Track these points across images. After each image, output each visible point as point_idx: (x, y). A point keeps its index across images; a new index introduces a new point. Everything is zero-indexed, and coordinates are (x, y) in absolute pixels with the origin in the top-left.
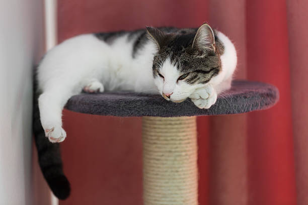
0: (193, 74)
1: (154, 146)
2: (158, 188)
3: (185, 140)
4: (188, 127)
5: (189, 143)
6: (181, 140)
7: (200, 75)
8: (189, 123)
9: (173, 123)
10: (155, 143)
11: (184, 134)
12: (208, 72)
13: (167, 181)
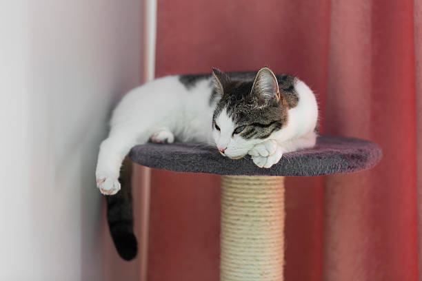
0: (249, 128)
1: (230, 208)
2: (232, 257)
3: (266, 203)
4: (270, 189)
5: (271, 207)
6: (259, 203)
7: (257, 129)
8: (271, 184)
9: (251, 182)
10: (231, 205)
11: (264, 196)
12: (268, 126)
13: (242, 249)
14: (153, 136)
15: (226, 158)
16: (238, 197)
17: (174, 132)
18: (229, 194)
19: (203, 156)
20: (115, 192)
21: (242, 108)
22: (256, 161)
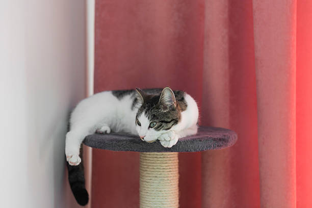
0: (159, 124)
1: (145, 172)
2: (147, 202)
3: (167, 169)
4: (170, 160)
5: (170, 171)
6: (164, 169)
7: (164, 124)
8: (171, 157)
9: (159, 156)
10: (146, 171)
11: (166, 165)
12: (170, 122)
13: (153, 197)
14: (98, 129)
15: (145, 142)
16: (150, 166)
17: (110, 127)
18: (145, 164)
19: (131, 141)
20: (78, 164)
21: (154, 112)
22: (163, 143)
